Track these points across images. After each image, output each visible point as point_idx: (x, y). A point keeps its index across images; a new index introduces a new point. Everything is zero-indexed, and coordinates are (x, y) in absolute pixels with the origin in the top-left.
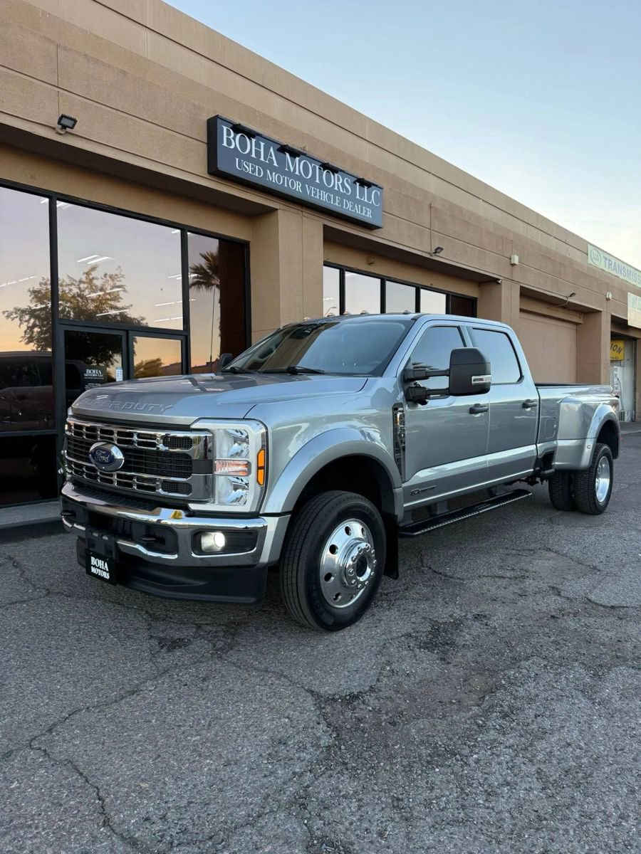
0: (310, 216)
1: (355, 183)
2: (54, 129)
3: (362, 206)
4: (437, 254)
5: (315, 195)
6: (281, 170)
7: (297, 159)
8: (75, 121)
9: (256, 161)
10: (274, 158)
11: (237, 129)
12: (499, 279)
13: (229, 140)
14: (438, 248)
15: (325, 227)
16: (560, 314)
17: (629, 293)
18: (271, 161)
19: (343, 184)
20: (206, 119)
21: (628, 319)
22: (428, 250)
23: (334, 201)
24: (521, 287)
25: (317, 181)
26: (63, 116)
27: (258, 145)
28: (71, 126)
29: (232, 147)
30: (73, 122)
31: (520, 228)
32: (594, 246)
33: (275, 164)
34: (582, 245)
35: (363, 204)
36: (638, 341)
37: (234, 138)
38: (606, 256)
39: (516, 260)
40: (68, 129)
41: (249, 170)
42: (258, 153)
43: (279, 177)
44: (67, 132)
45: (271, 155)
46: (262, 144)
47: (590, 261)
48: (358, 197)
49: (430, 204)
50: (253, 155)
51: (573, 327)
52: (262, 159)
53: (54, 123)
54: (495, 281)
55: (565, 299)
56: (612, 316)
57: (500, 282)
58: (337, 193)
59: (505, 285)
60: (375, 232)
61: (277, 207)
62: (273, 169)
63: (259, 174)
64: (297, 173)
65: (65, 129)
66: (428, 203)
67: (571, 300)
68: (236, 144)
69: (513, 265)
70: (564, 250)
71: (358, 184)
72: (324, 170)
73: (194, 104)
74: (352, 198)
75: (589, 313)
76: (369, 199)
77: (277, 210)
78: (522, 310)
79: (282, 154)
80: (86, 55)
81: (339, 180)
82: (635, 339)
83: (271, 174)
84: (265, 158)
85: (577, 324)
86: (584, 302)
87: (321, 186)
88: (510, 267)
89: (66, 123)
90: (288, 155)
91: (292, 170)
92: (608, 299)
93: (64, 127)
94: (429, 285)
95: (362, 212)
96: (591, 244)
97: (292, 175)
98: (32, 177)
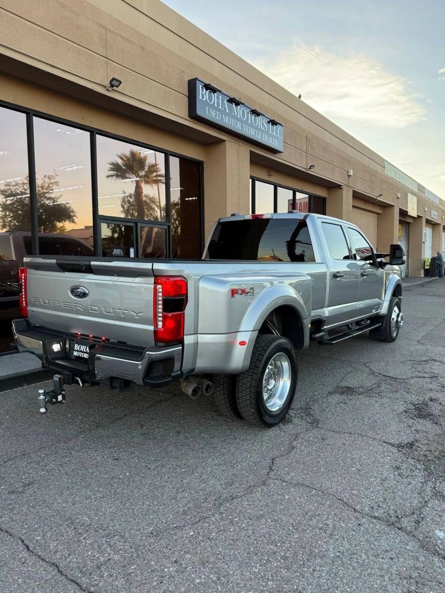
0: (243, 145)
1: (268, 122)
2: (105, 87)
3: (272, 138)
4: (311, 169)
5: (248, 131)
6: (231, 115)
7: (239, 107)
8: (120, 82)
9: (217, 109)
10: (227, 107)
11: (207, 87)
12: (342, 186)
13: (202, 94)
14: (312, 166)
15: (251, 152)
16: (370, 208)
17: (409, 194)
18: (225, 108)
19: (263, 123)
20: (187, 80)
21: (408, 211)
22: (305, 167)
23: (258, 135)
24: (353, 191)
25: (249, 122)
26: (113, 79)
27: (218, 98)
28: (117, 85)
29: (204, 100)
30: (119, 83)
31: (350, 151)
32: (388, 162)
33: (227, 111)
34: (382, 162)
35: (273, 137)
36: (410, 224)
37: (205, 93)
38: (395, 169)
39: (351, 173)
40: (115, 88)
41: (214, 114)
42: (218, 103)
43: (229, 120)
44: (113, 90)
45: (225, 105)
46: (220, 97)
47: (386, 173)
48: (270, 132)
49: (307, 136)
50: (216, 105)
51: (376, 216)
52: (220, 107)
53: (107, 83)
54: (339, 187)
55: (376, 198)
56: (400, 209)
57: (342, 187)
58: (260, 130)
59: (345, 189)
60: (278, 155)
61: (225, 139)
62: (226, 114)
63: (219, 118)
64: (239, 116)
65: (113, 87)
66: (305, 136)
67: (379, 199)
68: (206, 97)
69: (349, 176)
70: (371, 165)
71: (271, 123)
72: (253, 114)
73: (180, 70)
74: (267, 133)
75: (386, 207)
76: (276, 134)
77: (225, 141)
78: (353, 207)
79: (231, 104)
80: (122, 36)
81: (260, 121)
82: (409, 223)
83: (225, 117)
84: (222, 107)
85: (378, 214)
86: (386, 200)
87: (251, 125)
88: (347, 176)
89: (114, 83)
90: (234, 104)
91: (236, 114)
92: (398, 198)
93: (112, 86)
94: (301, 189)
95: (272, 142)
96: (386, 161)
97: (236, 118)
98: (83, 118)
